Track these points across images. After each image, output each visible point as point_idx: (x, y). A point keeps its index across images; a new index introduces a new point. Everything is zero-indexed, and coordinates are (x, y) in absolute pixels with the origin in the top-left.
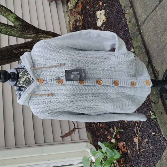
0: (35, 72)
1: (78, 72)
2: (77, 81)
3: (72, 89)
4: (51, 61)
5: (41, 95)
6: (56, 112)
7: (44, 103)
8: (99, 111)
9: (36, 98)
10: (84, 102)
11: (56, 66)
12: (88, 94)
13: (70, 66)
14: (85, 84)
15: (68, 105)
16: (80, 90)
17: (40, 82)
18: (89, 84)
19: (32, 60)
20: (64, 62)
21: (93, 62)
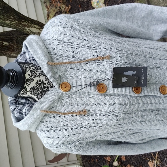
0: (56, 70)
1: (135, 73)
2: (131, 88)
3: (123, 103)
4: (83, 52)
5: (64, 114)
6: (88, 143)
7: (69, 127)
8: (149, 137)
9: (53, 119)
10: (136, 125)
11: (93, 61)
12: (145, 110)
13: (119, 60)
14: (143, 94)
15: (110, 131)
16: (135, 104)
17: (65, 89)
18: (150, 94)
19: (47, 48)
20: (108, 54)
21: (152, 55)
